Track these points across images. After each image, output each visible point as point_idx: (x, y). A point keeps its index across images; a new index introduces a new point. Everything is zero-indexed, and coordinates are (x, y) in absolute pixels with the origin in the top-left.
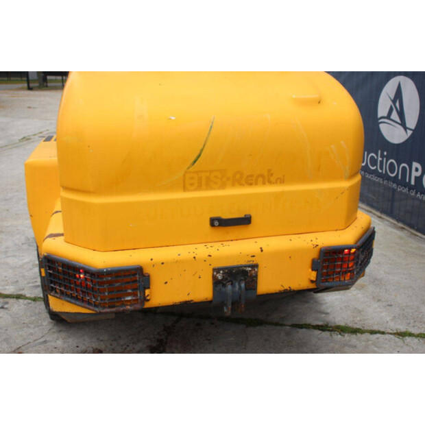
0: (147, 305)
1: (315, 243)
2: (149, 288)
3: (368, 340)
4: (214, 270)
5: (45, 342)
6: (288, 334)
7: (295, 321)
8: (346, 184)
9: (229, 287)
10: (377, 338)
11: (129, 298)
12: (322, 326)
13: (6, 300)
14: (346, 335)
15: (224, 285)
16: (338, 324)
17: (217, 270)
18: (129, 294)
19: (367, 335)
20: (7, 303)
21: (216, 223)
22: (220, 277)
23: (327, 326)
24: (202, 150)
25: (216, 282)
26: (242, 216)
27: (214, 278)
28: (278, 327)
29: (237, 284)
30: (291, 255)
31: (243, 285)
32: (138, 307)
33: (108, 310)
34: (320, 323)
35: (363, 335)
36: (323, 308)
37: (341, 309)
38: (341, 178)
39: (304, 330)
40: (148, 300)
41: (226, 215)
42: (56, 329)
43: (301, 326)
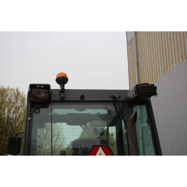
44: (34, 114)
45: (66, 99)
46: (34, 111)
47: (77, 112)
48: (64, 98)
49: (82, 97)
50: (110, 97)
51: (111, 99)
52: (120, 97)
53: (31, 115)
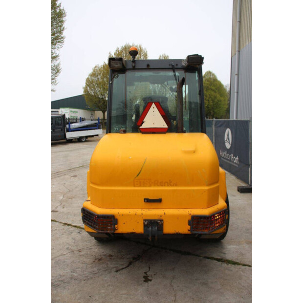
0: (116, 232)
1: (190, 213)
2: (117, 224)
3: (240, 268)
4: (144, 220)
5: (91, 249)
6: (200, 260)
7: (207, 255)
8: (206, 188)
9: (150, 228)
10: (245, 268)
11: (109, 228)
12: (219, 259)
13: (82, 230)
14: (230, 265)
15: (148, 227)
16: (228, 259)
17: (145, 220)
18: (109, 226)
19: (241, 266)
20: (81, 231)
21: (146, 201)
22: (146, 223)
23: (222, 259)
24: (141, 171)
25: (145, 226)
26: (158, 198)
27: (144, 224)
28: (197, 257)
29: (154, 228)
30: (178, 217)
31: (156, 228)
32: (112, 232)
33: (101, 231)
34: (219, 258)
35: (239, 266)
36: (224, 251)
37: (233, 252)
38: (204, 185)
39: (209, 260)
40: (117, 230)
41: (151, 198)
42: (97, 244)
43: (208, 258)
44: (114, 79)
45: (136, 67)
46: (114, 76)
47: (155, 74)
48: (134, 67)
49: (148, 65)
50: (170, 65)
51: (171, 67)
52: (177, 65)
53: (112, 79)
